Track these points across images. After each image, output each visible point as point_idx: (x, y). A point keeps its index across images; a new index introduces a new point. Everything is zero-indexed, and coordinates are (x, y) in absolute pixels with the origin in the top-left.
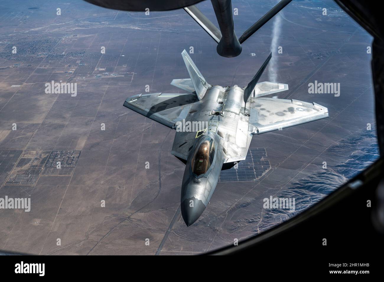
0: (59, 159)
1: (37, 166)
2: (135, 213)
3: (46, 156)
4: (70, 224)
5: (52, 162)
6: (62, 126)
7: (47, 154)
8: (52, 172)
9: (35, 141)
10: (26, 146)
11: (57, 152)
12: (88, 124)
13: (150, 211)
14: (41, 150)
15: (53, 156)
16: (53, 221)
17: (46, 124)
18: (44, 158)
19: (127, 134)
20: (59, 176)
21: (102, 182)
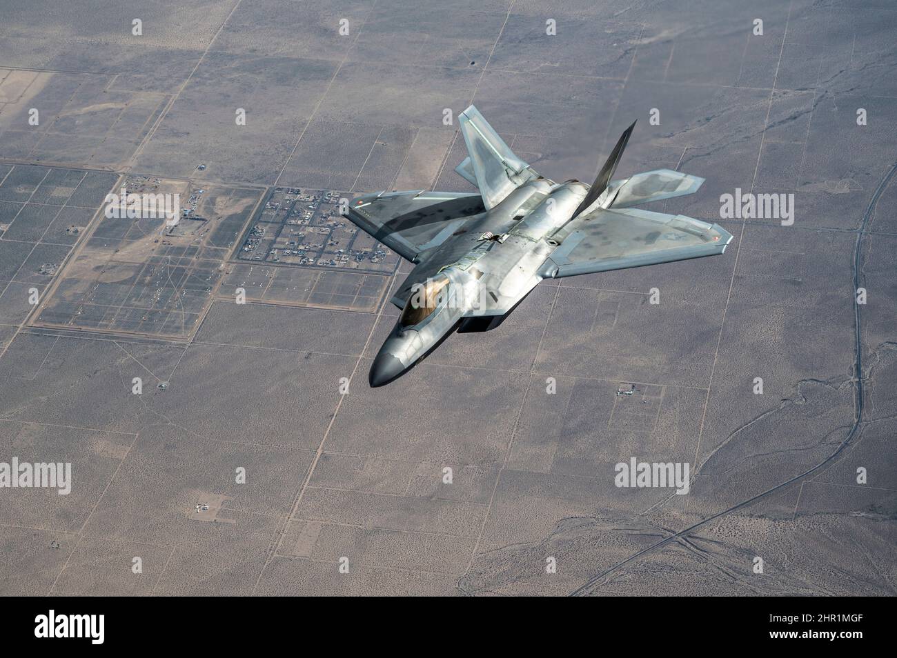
0: (311, 229)
1: (193, 251)
2: (723, 514)
3: (238, 209)
4: (377, 530)
5: (273, 238)
6: (317, 72)
7: (247, 201)
8: (273, 286)
9: (177, 134)
10: (131, 153)
11: (298, 192)
12: (459, 73)
13: (804, 514)
14: (209, 177)
15: (274, 213)
16: (289, 510)
17: (232, 57)
18: (231, 217)
19: (672, 135)
20: (309, 305)
21: (540, 357)
